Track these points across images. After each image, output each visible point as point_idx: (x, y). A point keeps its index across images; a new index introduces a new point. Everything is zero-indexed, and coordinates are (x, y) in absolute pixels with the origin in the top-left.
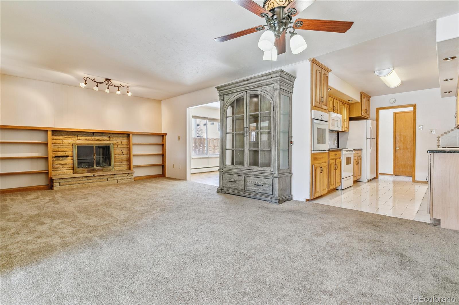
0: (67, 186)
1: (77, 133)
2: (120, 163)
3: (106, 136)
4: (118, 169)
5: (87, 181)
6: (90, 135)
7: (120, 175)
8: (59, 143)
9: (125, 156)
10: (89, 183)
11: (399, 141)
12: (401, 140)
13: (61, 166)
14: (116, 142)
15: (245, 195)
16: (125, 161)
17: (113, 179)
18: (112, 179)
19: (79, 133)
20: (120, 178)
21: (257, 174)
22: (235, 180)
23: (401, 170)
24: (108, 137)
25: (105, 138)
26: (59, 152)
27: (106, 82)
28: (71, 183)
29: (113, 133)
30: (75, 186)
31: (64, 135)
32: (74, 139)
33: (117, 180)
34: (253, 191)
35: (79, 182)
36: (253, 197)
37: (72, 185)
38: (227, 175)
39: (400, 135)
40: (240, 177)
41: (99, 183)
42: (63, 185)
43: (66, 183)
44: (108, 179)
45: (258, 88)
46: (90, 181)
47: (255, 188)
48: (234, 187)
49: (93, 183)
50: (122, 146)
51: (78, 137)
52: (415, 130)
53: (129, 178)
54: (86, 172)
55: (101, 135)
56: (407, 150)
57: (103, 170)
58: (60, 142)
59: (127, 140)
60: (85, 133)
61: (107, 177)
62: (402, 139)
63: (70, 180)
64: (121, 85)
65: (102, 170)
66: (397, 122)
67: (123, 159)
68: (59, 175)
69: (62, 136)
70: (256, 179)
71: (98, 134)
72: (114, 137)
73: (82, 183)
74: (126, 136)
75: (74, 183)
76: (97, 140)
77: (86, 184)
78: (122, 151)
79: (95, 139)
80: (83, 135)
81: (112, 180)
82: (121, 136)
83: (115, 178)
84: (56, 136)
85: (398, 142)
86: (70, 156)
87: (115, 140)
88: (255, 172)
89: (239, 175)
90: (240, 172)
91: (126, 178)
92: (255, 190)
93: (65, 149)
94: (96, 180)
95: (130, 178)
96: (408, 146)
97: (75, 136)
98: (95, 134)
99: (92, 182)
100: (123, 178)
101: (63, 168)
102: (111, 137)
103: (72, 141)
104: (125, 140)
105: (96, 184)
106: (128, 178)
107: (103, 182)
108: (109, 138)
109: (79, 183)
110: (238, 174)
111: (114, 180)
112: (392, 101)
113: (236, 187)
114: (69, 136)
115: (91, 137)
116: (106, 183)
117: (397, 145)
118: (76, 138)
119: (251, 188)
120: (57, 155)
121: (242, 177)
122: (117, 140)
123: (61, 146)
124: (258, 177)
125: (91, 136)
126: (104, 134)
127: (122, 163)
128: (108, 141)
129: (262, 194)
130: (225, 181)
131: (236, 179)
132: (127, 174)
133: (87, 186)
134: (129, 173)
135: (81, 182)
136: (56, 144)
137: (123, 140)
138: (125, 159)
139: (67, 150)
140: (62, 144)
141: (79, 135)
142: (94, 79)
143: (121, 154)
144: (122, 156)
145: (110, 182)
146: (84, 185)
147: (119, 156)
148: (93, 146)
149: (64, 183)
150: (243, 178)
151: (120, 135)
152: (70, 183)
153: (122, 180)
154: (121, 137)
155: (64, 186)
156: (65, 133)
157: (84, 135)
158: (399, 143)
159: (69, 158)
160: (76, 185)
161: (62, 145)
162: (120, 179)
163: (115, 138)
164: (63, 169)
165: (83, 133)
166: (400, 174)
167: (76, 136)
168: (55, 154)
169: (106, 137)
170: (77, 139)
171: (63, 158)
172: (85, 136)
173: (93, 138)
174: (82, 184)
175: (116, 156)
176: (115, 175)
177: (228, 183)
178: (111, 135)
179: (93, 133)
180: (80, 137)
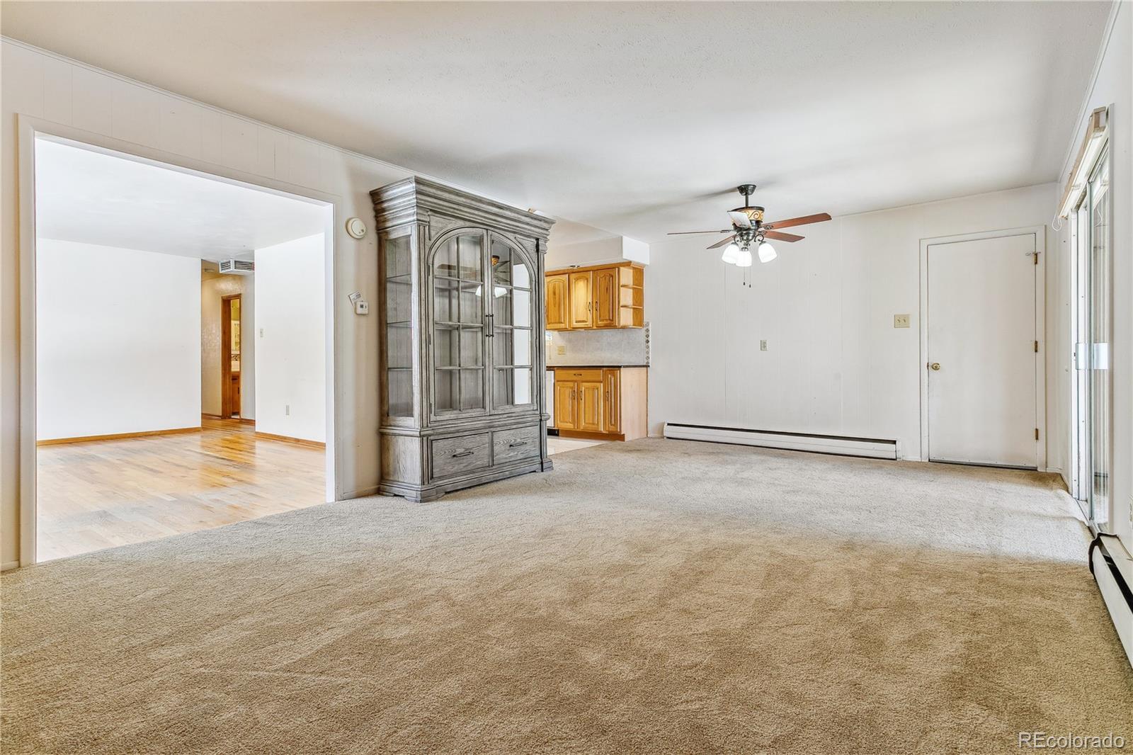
15: (494, 477)
21: (513, 421)
22: (467, 449)
34: (508, 460)
36: (511, 473)
38: (446, 442)
40: (478, 438)
45: (508, 233)
47: (512, 454)
48: (465, 469)
70: (512, 432)
88: (508, 417)
89: (476, 432)
90: (479, 424)
92: (511, 457)
110: (473, 432)
113: (469, 468)
119: (504, 456)
121: (482, 436)
124: (515, 426)
129: (522, 461)
130: (438, 461)
131: (470, 445)
150: (486, 438)
177: (450, 463)
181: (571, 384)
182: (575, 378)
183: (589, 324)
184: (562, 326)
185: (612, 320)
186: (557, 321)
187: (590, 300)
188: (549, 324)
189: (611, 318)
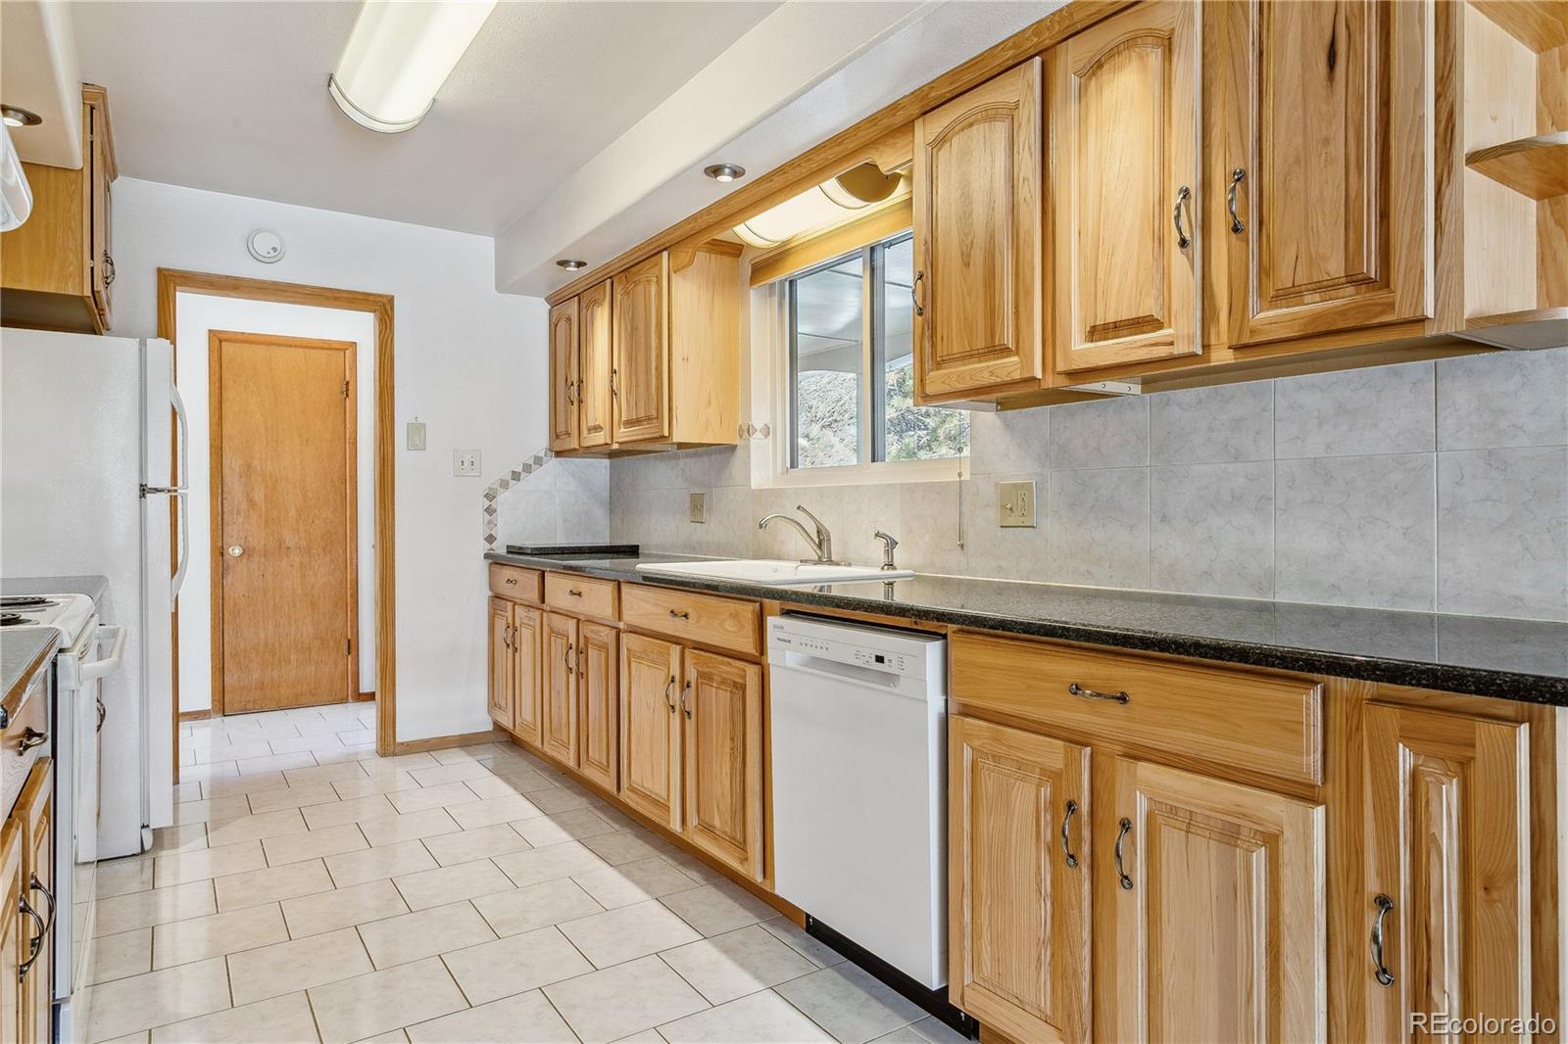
11: (244, 506)
12: (251, 502)
23: (256, 675)
39: (248, 469)
52: (390, 449)
56: (285, 561)
62: (259, 496)
66: (230, 394)
85: (238, 513)
96: (290, 539)
112: (263, 244)
117: (232, 531)
158: (241, 520)
166: (250, 706)
181: (1053, 753)
182: (1077, 715)
183: (1181, 334)
184: (1008, 368)
185: (1384, 281)
186: (980, 343)
187: (1185, 173)
188: (939, 365)
189: (1371, 267)
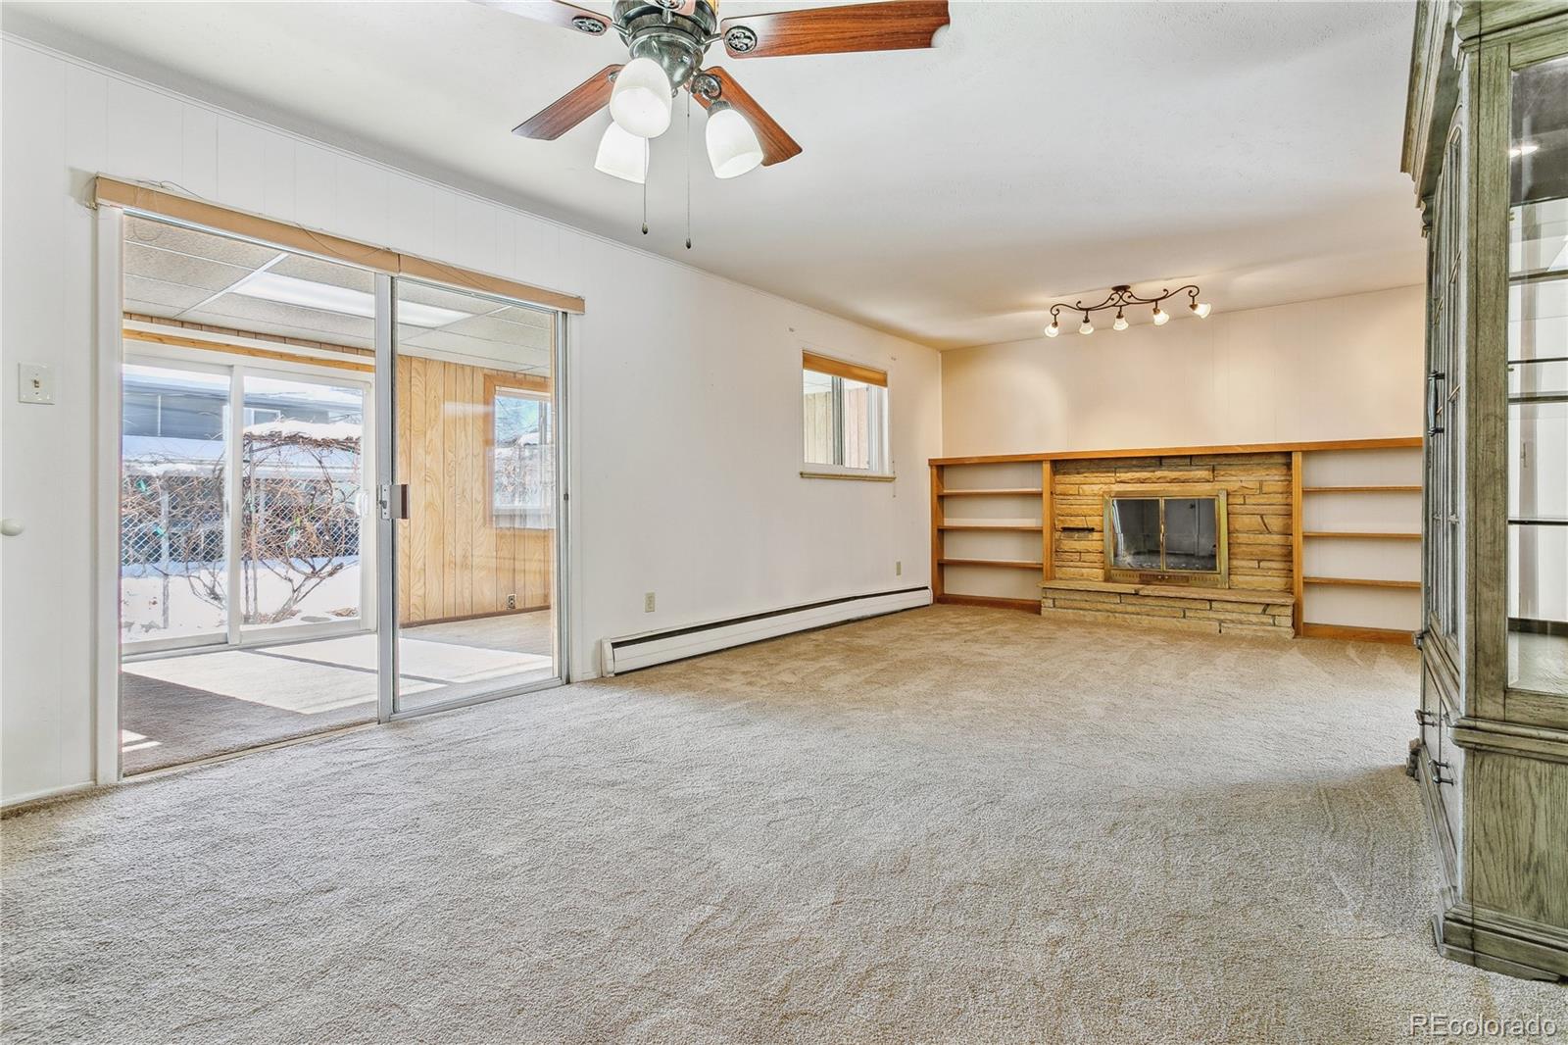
0: (1070, 611)
1: (1113, 463)
2: (1255, 564)
3: (1200, 467)
4: (1247, 583)
5: (1120, 608)
6: (1149, 466)
7: (1229, 606)
8: (1071, 492)
9: (1277, 539)
10: (1126, 616)
13: (1076, 556)
14: (1239, 484)
16: (1277, 556)
17: (1202, 616)
18: (1201, 614)
19: (1120, 464)
20: (1228, 616)
24: (1206, 470)
25: (1197, 472)
26: (1072, 518)
27: (1113, 299)
28: (1078, 606)
29: (1227, 455)
30: (1089, 616)
31: (1082, 470)
32: (1107, 480)
33: (1221, 622)
35: (1099, 606)
37: (1081, 612)
41: (1157, 621)
42: (1061, 608)
43: (1069, 603)
44: (1184, 612)
46: (1130, 609)
49: (1139, 617)
50: (1262, 501)
51: (1118, 475)
53: (1270, 625)
54: (1137, 580)
55: (1187, 465)
57: (1188, 581)
58: (1073, 490)
59: (1283, 478)
60: (1134, 462)
61: (1182, 604)
63: (1077, 596)
64: (1165, 290)
65: (1186, 579)
67: (1269, 548)
68: (1071, 579)
69: (1078, 473)
71: (1175, 460)
72: (1231, 467)
73: (1108, 611)
74: (1281, 460)
75: (1087, 606)
76: (1172, 481)
77: (1117, 615)
78: (1262, 518)
79: (1165, 477)
80: (1130, 468)
81: (1200, 619)
82: (1259, 464)
83: (1212, 615)
84: (1064, 474)
86: (1096, 528)
87: (1237, 479)
91: (1254, 619)
93: (1085, 509)
94: (1144, 609)
95: (1274, 625)
97: (1108, 472)
98: (1168, 461)
99: (1133, 613)
100: (1243, 617)
101: (1080, 561)
102: (1217, 467)
103: (1103, 486)
104: (1277, 478)
105: (1146, 621)
106: (1263, 624)
107: (1169, 619)
108: (1213, 471)
109: (1098, 610)
111: (1209, 619)
114: (1093, 472)
115: (1154, 472)
116: (1178, 624)
118: (1110, 477)
120: (1066, 526)
122: (1243, 478)
123: (1078, 502)
125: (1152, 469)
126: (1193, 459)
127: (1261, 564)
128: (1209, 482)
132: (1262, 607)
133: (1119, 621)
134: (1268, 605)
135: (1107, 607)
136: (1065, 495)
137: (1267, 478)
138: (1278, 550)
139: (1090, 512)
140: (1079, 495)
141: (1120, 467)
142: (1079, 302)
143: (1259, 528)
144: (1262, 538)
145: (1191, 624)
146: (1112, 619)
147: (1252, 536)
148: (1158, 500)
149: (1062, 603)
151: (1256, 460)
152: (1076, 604)
153: (1240, 626)
154: (1259, 467)
155: (1063, 610)
156: (1084, 463)
157: (1135, 466)
159: (1096, 536)
160: (1090, 612)
161: (1078, 497)
162: (1232, 621)
163: (1233, 473)
164: (1079, 564)
165: (1129, 462)
167: (1112, 472)
168: (1062, 521)
169: (1201, 470)
170: (1113, 480)
171: (1082, 534)
172: (1135, 469)
173: (1158, 474)
174: (1106, 614)
175: (1240, 535)
176: (1210, 601)
178: (1218, 460)
179: (1159, 461)
180: (1122, 474)
